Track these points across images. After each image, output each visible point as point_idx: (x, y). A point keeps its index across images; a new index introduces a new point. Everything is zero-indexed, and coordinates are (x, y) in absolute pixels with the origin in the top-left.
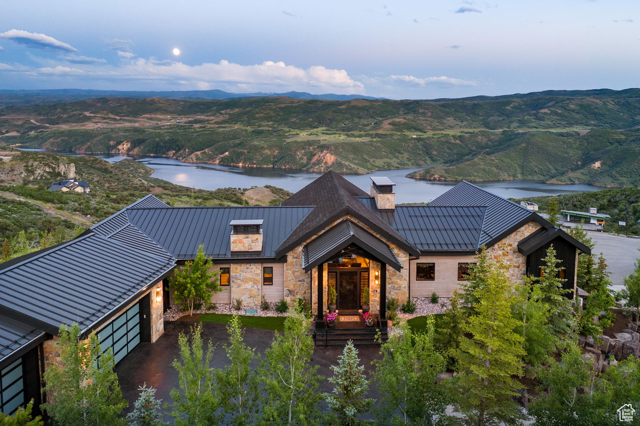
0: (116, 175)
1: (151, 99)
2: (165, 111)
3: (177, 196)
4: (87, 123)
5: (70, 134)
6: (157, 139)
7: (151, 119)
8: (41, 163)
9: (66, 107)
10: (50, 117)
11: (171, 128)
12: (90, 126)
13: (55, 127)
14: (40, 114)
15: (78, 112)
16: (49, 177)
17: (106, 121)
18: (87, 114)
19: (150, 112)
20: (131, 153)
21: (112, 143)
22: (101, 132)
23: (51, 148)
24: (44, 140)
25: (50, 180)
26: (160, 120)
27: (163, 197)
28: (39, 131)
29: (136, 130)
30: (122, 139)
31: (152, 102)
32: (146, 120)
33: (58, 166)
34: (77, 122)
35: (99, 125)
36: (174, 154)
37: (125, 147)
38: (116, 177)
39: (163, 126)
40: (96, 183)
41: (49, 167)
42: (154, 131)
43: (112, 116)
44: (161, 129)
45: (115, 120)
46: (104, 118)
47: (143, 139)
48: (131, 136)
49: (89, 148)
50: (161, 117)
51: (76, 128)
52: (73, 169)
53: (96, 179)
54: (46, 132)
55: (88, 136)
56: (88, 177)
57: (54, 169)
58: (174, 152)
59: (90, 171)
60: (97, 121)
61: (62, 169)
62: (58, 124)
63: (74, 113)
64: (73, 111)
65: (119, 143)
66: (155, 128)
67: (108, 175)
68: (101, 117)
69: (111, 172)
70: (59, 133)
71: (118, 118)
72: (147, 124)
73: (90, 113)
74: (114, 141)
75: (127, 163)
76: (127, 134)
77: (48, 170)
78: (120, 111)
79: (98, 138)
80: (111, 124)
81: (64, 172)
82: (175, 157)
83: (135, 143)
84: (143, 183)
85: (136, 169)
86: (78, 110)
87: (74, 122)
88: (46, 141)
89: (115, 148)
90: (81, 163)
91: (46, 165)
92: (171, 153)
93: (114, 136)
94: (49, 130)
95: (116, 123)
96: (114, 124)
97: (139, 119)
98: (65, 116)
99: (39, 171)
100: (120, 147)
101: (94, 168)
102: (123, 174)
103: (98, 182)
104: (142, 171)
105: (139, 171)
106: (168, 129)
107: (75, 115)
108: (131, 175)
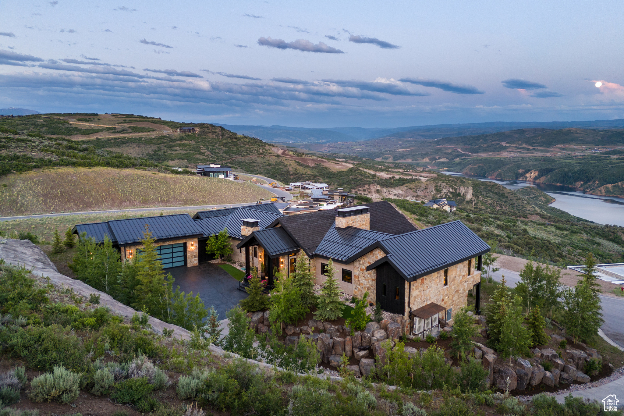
0: (511, 200)
1: (567, 129)
2: (581, 141)
3: (544, 224)
4: (502, 152)
5: (486, 161)
6: (566, 170)
7: (564, 149)
8: (447, 184)
9: (487, 138)
10: (472, 147)
11: (584, 159)
12: (504, 155)
13: (475, 156)
14: (466, 144)
15: (497, 142)
16: (451, 196)
17: (519, 150)
18: (504, 144)
19: (564, 142)
20: (537, 181)
21: (520, 171)
22: (512, 161)
23: (469, 173)
24: (465, 166)
25: (451, 198)
26: (574, 150)
27: (529, 224)
28: (462, 158)
29: (546, 160)
30: (531, 168)
31: (569, 132)
32: (559, 150)
33: (460, 188)
34: (494, 151)
35: (513, 154)
36: (582, 185)
37: (533, 175)
38: (511, 202)
39: (576, 156)
40: (489, 205)
41: (453, 188)
42: (564, 161)
43: (526, 146)
44: (573, 159)
45: (528, 149)
46: (518, 148)
47: (551, 169)
48: (540, 165)
49: (500, 175)
50: (576, 147)
51: (492, 156)
52: (471, 191)
53: (489, 202)
54: (468, 159)
55: (500, 163)
56: (483, 200)
57: (456, 190)
58: (582, 183)
59: (489, 195)
60: (511, 150)
61: (462, 190)
62: (478, 152)
63: (493, 143)
64: (492, 142)
65: (527, 171)
66: (566, 158)
67: (504, 200)
68: (515, 147)
69: (507, 197)
70: (477, 160)
71: (531, 148)
72: (559, 154)
73: (506, 143)
74: (523, 169)
75: (529, 190)
76: (536, 163)
77: (451, 190)
78: (534, 141)
79: (508, 166)
80: (523, 153)
81: (463, 194)
82: (582, 189)
83: (543, 172)
84: (536, 211)
85: (537, 197)
86: (497, 140)
87: (491, 151)
88: (466, 166)
89: (523, 176)
90: (482, 187)
91: (450, 186)
92: (579, 184)
93: (524, 164)
94: (470, 158)
95: (529, 153)
96: (526, 153)
97: (552, 149)
98: (485, 146)
99: (444, 191)
100: (528, 175)
101: (492, 192)
102: (517, 200)
103: (491, 204)
104: (543, 199)
105: (540, 198)
106: (581, 159)
107: (493, 145)
108: (525, 202)
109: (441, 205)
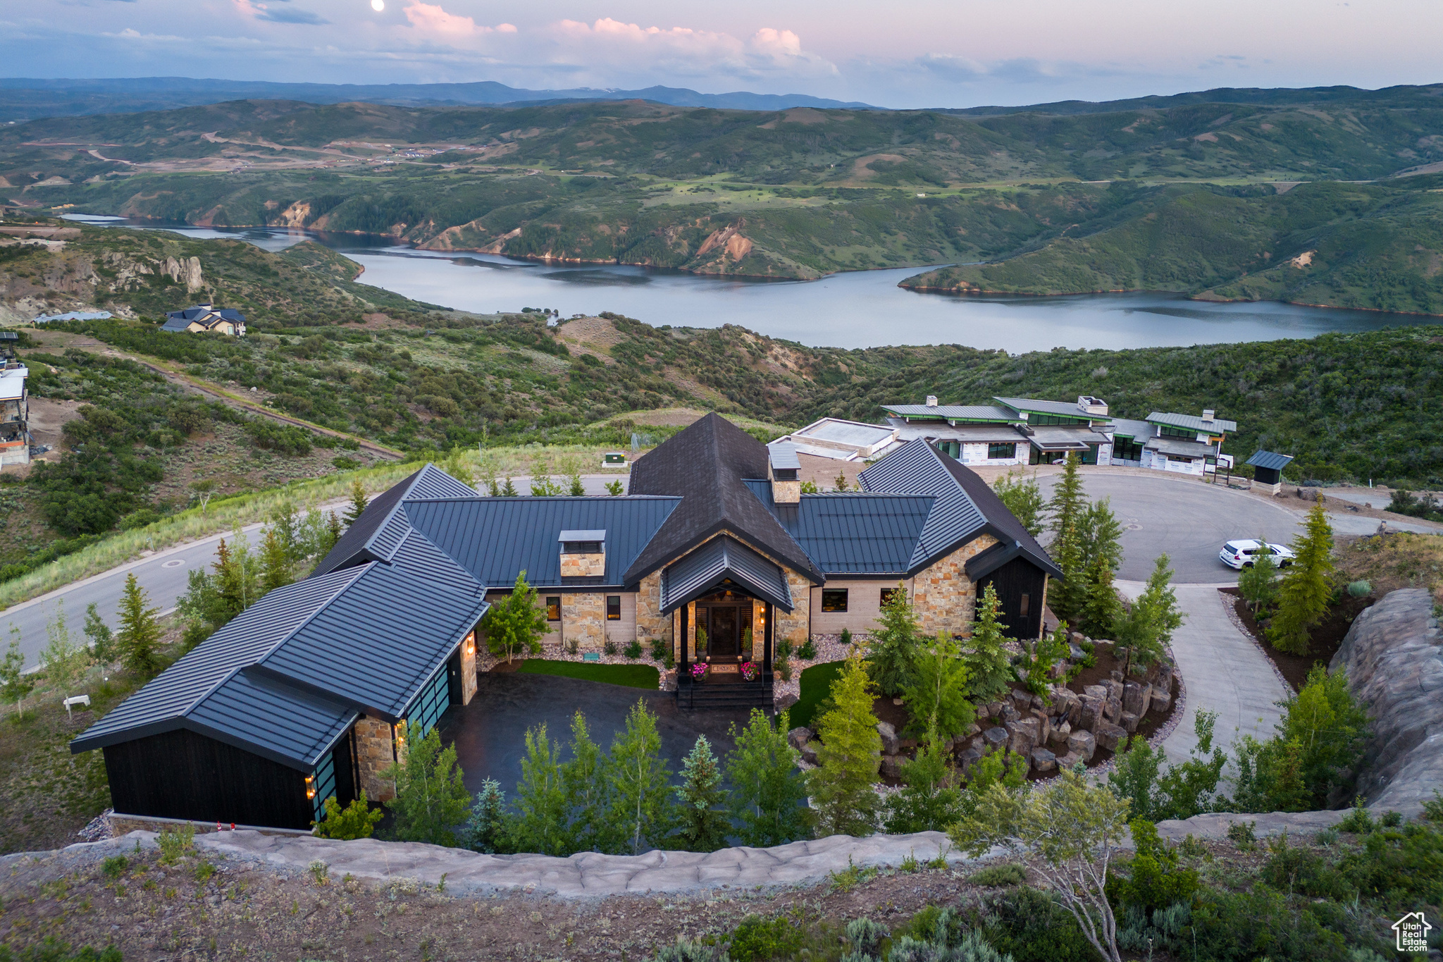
0: (287, 279)
1: (346, 104)
2: (380, 134)
3: (421, 335)
4: (210, 159)
5: (178, 182)
6: (367, 198)
7: (349, 151)
8: (127, 256)
9: (162, 121)
10: (129, 144)
11: (395, 173)
12: (218, 166)
13: (143, 168)
14: (107, 137)
15: (190, 133)
16: (148, 286)
17: (252, 154)
18: (210, 137)
19: (346, 135)
20: (312, 227)
21: (269, 205)
22: (243, 180)
23: (139, 215)
24: (123, 196)
25: (150, 291)
26: (370, 153)
27: (394, 337)
28: (109, 175)
29: (319, 176)
30: (291, 197)
31: (351, 113)
32: (338, 152)
33: (165, 262)
34: (190, 157)
35: (239, 163)
36: (404, 231)
37: (298, 213)
38: (288, 285)
39: (378, 167)
40: (248, 299)
41: (147, 264)
42: (357, 178)
43: (265, 144)
44: (374, 174)
45: (272, 151)
46: (249, 149)
47: (337, 198)
48: (309, 191)
49: (221, 217)
50: (372, 146)
51: (189, 170)
52: (196, 270)
53: (246, 291)
54: (125, 177)
55: (217, 188)
56: (229, 287)
57: (156, 268)
58: (404, 225)
59: (231, 272)
60: (232, 153)
61: (174, 268)
62: (148, 159)
63: (182, 134)
64: (178, 130)
65: (285, 205)
66: (360, 172)
67: (270, 281)
68: (241, 146)
69: (276, 274)
70: (153, 180)
71: (278, 147)
72: (343, 164)
73: (217, 135)
74: (273, 199)
75: (306, 250)
76: (300, 185)
77: (143, 270)
78: (280, 131)
79: (238, 194)
80: (263, 160)
81: (179, 277)
82: (406, 239)
83: (321, 206)
84: (344, 298)
85: (327, 265)
86: (190, 128)
87: (183, 157)
88: (126, 198)
89: (277, 216)
90: (211, 254)
91: (139, 259)
92: (398, 229)
93: (273, 188)
94: (132, 174)
95: (275, 160)
96: (270, 161)
97: (325, 151)
98: (162, 141)
99: (125, 274)
100: (288, 214)
101: (239, 264)
102: (300, 277)
103: (250, 295)
104: (341, 269)
105: (333, 268)
106: (389, 174)
107: (183, 139)
108: (318, 281)
109: (208, 322)
